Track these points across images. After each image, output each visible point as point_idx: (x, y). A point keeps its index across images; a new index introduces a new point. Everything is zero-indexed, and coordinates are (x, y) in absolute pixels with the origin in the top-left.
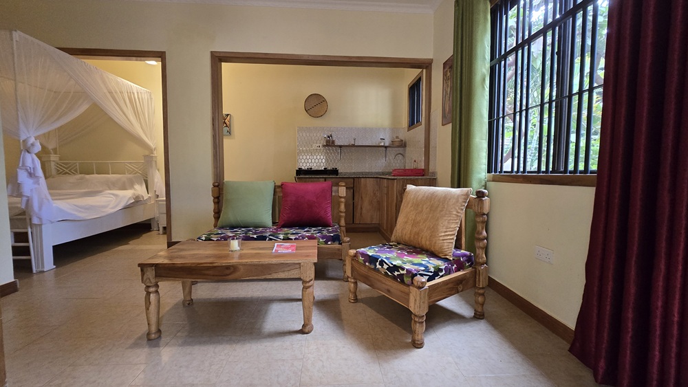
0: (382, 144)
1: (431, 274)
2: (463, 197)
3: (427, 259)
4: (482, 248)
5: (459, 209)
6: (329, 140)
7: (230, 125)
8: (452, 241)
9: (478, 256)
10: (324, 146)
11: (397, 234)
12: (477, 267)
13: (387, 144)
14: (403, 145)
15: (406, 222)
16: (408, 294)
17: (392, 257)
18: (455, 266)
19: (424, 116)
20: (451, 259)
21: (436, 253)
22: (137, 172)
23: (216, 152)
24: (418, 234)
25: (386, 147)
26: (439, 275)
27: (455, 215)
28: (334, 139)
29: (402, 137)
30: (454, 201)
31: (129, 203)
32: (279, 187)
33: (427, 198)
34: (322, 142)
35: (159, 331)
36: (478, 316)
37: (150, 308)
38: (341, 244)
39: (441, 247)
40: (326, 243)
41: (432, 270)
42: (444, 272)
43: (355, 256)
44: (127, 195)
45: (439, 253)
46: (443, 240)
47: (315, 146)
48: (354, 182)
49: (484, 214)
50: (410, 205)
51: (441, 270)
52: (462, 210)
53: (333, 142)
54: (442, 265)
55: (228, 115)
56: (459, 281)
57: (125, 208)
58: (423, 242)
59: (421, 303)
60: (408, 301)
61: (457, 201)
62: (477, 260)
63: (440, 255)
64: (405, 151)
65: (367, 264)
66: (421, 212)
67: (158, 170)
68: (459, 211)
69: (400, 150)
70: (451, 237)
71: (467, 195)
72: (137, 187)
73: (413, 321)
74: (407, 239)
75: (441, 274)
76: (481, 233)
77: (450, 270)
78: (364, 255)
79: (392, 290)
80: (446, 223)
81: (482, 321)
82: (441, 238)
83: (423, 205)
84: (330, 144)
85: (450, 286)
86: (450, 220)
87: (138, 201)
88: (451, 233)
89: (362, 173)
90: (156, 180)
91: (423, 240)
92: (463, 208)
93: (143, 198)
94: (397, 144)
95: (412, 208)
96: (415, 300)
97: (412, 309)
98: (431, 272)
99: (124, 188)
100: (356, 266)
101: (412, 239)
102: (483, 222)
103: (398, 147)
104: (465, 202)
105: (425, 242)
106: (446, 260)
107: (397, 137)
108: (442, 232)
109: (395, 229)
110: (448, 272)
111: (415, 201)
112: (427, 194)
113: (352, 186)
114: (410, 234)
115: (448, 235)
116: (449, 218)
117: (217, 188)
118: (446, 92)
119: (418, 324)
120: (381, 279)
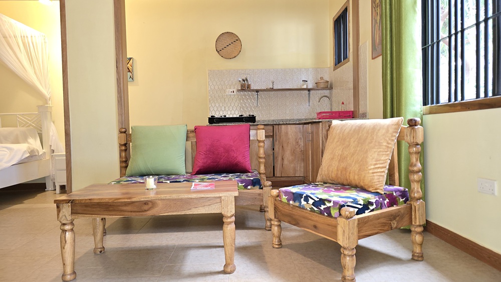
0: (305, 87)
1: (360, 207)
2: (394, 127)
3: (356, 193)
4: (418, 182)
5: (390, 139)
6: (245, 84)
7: (132, 69)
8: (383, 174)
9: (412, 191)
10: (238, 91)
11: (323, 173)
12: (412, 203)
13: (310, 86)
14: (329, 86)
15: (332, 159)
16: (335, 227)
17: (319, 193)
18: (387, 200)
19: (351, 50)
20: (383, 193)
21: (366, 187)
22: (30, 125)
23: (121, 97)
24: (345, 169)
25: (309, 90)
26: (368, 209)
27: (386, 146)
28: (249, 83)
29: (327, 78)
30: (384, 131)
31: (23, 158)
32: (192, 131)
33: (355, 130)
34: (236, 87)
35: (74, 273)
36: (417, 258)
37: (66, 247)
38: (262, 188)
39: (370, 181)
40: (246, 187)
41: (362, 202)
42: (374, 206)
43: (278, 196)
44: (21, 150)
45: (369, 187)
46: (373, 173)
47: (229, 91)
48: (273, 129)
49: (417, 144)
50: (336, 140)
51: (371, 204)
52: (393, 140)
53: (249, 86)
54: (373, 199)
55: (130, 59)
56: (393, 217)
57: (20, 163)
58: (352, 177)
59: (350, 234)
60: (335, 234)
61: (387, 131)
62: (412, 195)
63: (370, 189)
64: (331, 93)
65: (291, 202)
66: (348, 146)
67: (54, 122)
68: (390, 142)
69: (327, 92)
70: (382, 170)
71: (398, 124)
72: (31, 140)
73: (342, 255)
74: (334, 176)
75: (371, 208)
76: (415, 165)
77: (381, 204)
78: (286, 193)
79: (318, 225)
80: (375, 155)
81: (421, 262)
82: (371, 171)
83: (350, 139)
84: (245, 87)
85: (383, 220)
86: (380, 151)
87: (33, 156)
88: (381, 166)
89: (282, 120)
90: (51, 134)
91: (351, 175)
92: (394, 138)
93: (39, 153)
94: (322, 86)
95: (338, 143)
96: (344, 231)
97: (340, 243)
98: (361, 205)
99: (17, 141)
100: (280, 206)
101: (339, 175)
102: (417, 153)
103: (323, 89)
104: (397, 132)
105: (354, 178)
106: (377, 194)
107: (322, 78)
108: (371, 165)
109: (321, 167)
110: (380, 206)
111: (341, 135)
112: (354, 128)
113: (272, 134)
114: (338, 170)
115: (379, 168)
116: (379, 150)
117: (124, 135)
118: (376, 21)
119: (348, 258)
120: (307, 215)
